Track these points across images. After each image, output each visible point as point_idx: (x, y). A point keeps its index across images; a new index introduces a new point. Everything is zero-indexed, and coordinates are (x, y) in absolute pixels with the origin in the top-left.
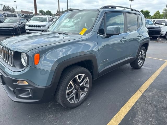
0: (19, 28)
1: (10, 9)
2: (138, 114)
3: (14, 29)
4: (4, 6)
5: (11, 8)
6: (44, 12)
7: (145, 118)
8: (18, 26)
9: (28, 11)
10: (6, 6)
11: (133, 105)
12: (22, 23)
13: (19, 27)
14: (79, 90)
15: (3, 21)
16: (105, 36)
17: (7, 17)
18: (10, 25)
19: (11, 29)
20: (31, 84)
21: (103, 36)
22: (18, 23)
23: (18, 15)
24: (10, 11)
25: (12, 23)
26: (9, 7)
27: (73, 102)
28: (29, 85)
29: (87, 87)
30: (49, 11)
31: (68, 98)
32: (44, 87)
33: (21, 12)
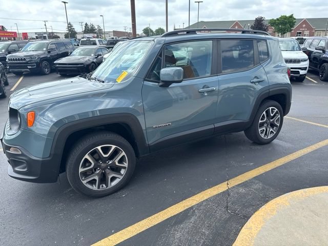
0: (93, 64)
1: (95, 30)
2: (190, 219)
3: (85, 66)
4: (86, 24)
5: (96, 27)
6: (152, 31)
7: (196, 227)
8: (92, 60)
9: (124, 31)
10: (89, 24)
11: (193, 205)
12: (98, 55)
13: (93, 62)
14: (108, 171)
15: (71, 53)
16: (161, 84)
17: (81, 44)
18: (79, 59)
19: (80, 67)
20: (25, 153)
21: (157, 84)
22: (93, 55)
23: (99, 40)
24: (95, 33)
25: (83, 56)
26: (93, 26)
27: (95, 188)
28: (22, 155)
29: (124, 168)
30: (162, 28)
31: (83, 180)
32: (41, 159)
33: (112, 33)
